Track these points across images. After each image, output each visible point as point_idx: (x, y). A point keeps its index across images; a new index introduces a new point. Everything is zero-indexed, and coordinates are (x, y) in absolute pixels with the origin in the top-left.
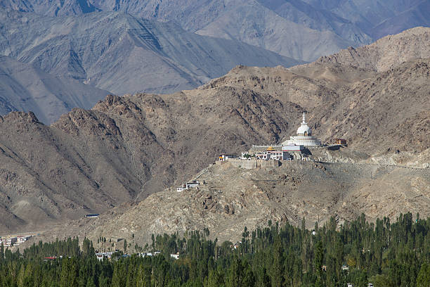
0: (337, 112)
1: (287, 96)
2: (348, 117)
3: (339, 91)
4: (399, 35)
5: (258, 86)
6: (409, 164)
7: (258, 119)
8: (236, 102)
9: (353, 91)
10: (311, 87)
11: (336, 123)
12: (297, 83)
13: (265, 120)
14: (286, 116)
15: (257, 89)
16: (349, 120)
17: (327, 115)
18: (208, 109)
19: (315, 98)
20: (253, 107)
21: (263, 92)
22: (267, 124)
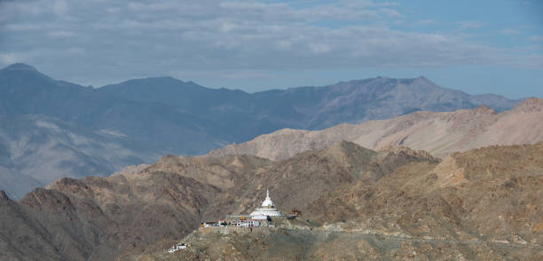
0: (247, 192)
1: (206, 179)
2: (257, 195)
3: (247, 176)
4: (271, 135)
5: (183, 172)
6: (353, 230)
7: (184, 197)
8: (166, 184)
9: (259, 176)
10: (225, 172)
11: (248, 200)
12: (213, 169)
13: (189, 198)
14: (206, 195)
15: (182, 174)
16: (258, 198)
17: (239, 194)
18: (143, 189)
19: (228, 181)
20: (180, 187)
21: (187, 176)
22: (191, 201)
